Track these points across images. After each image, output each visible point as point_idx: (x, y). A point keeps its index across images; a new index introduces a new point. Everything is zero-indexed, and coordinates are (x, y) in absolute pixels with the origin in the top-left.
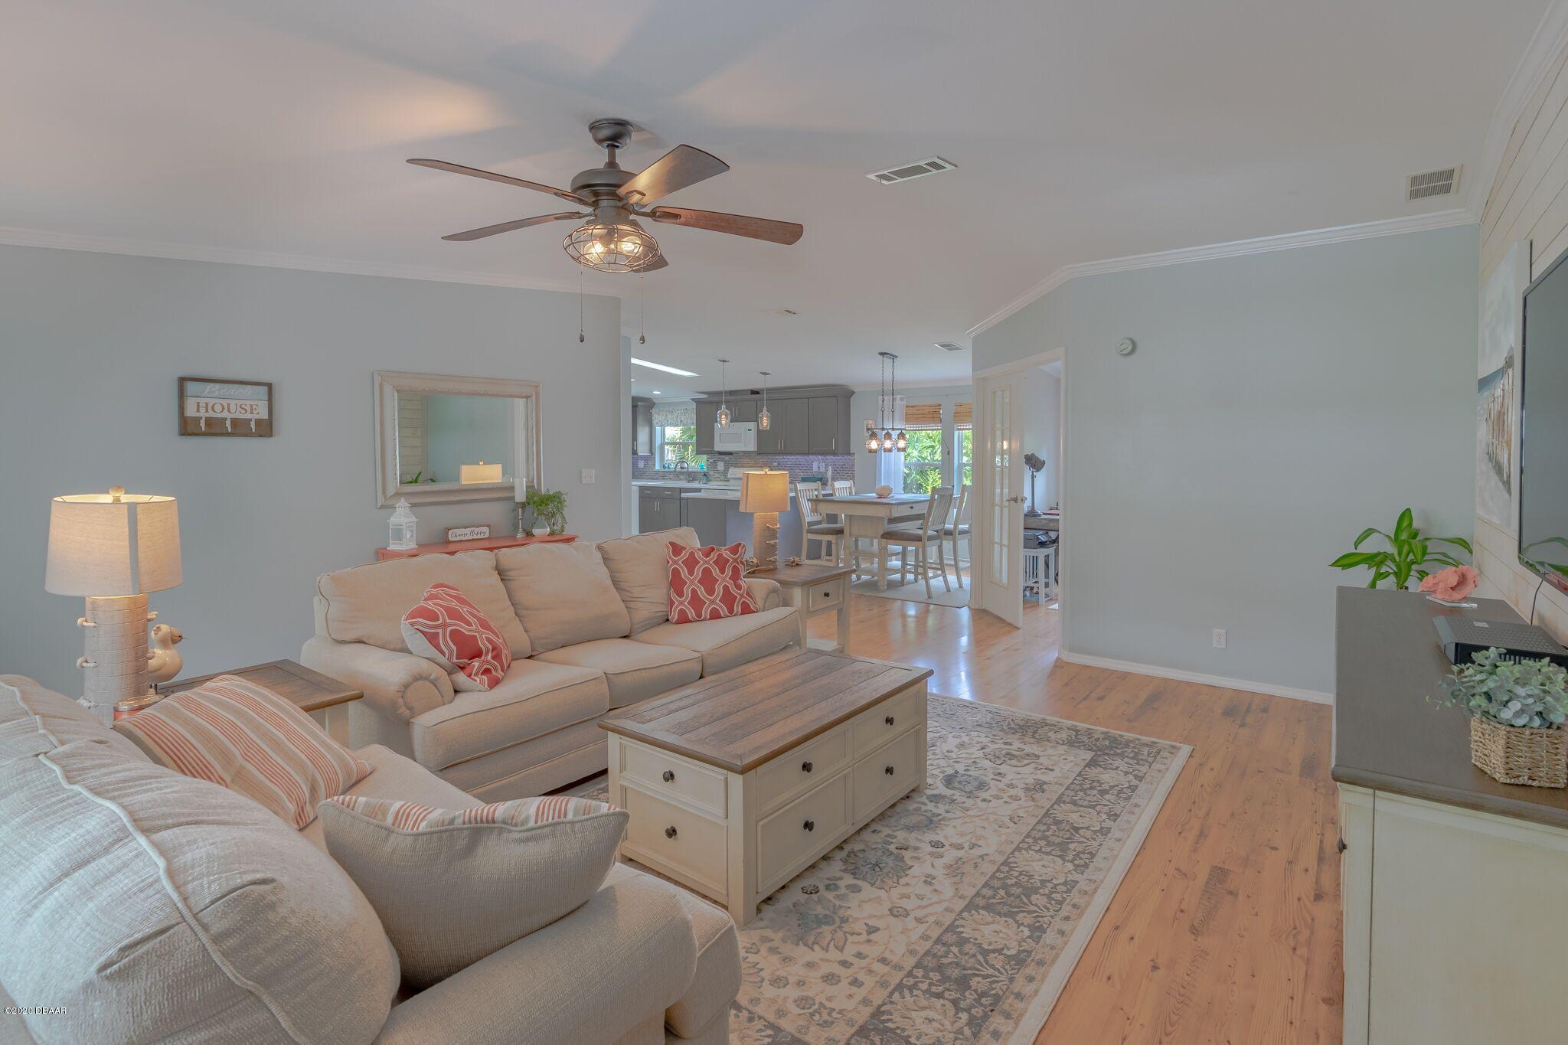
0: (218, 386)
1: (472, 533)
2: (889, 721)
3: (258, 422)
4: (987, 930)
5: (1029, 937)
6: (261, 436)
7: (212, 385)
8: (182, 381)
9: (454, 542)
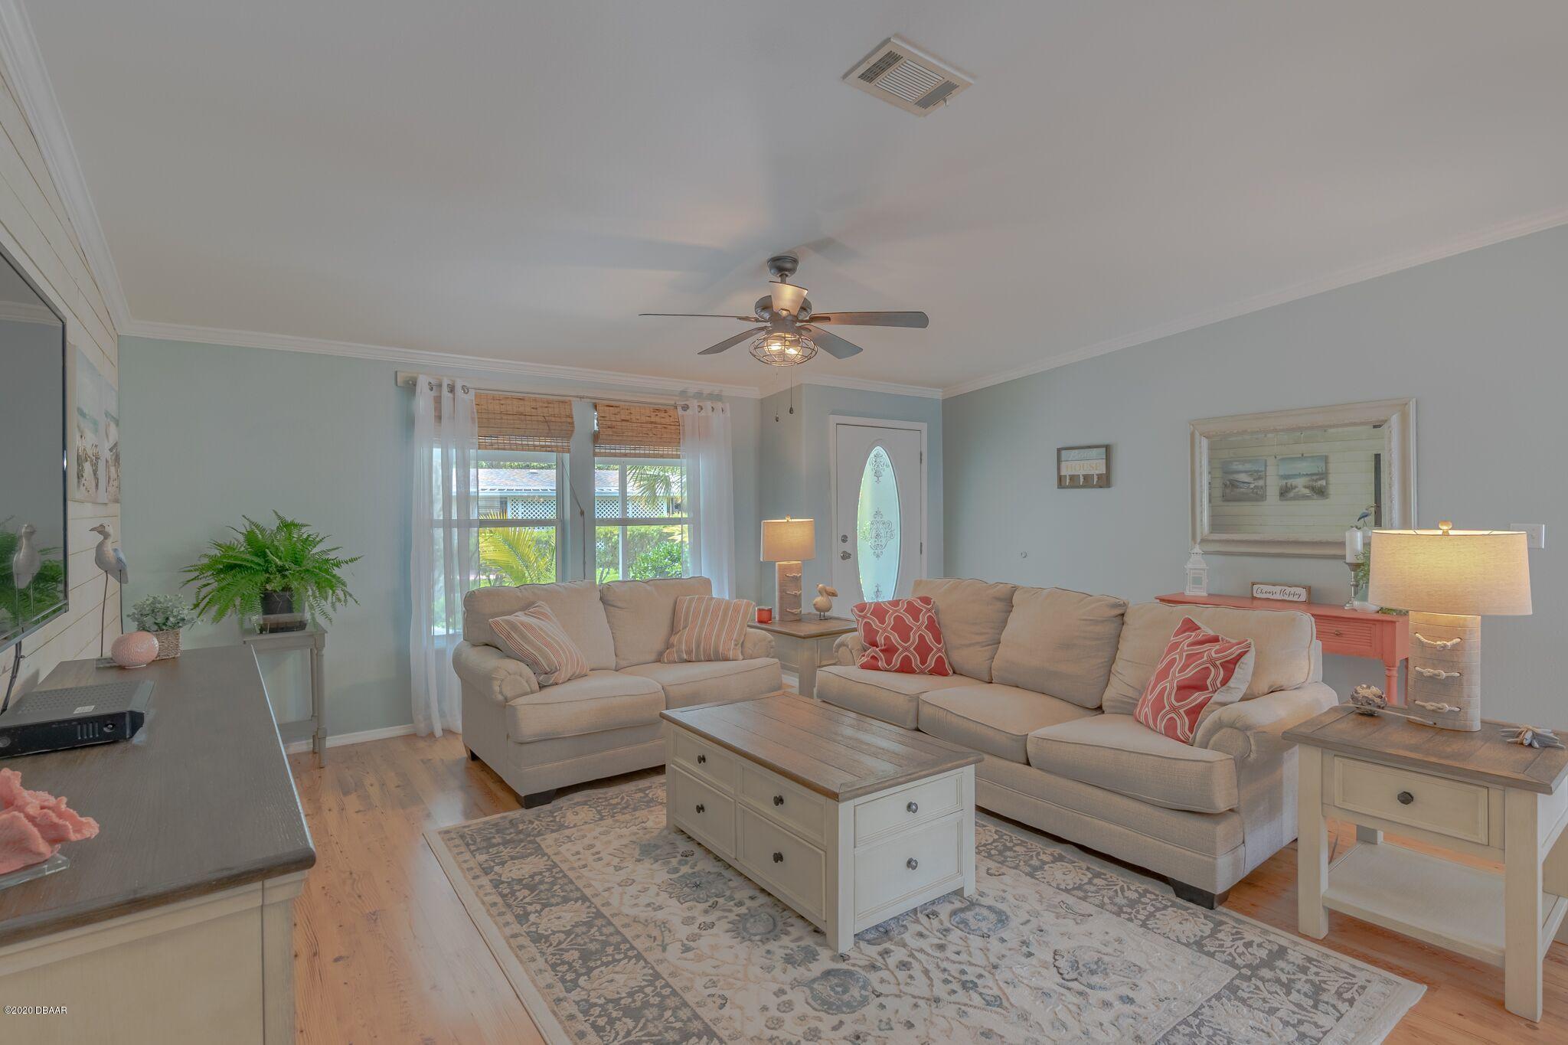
0: (1076, 451)
1: (1283, 592)
2: (779, 801)
3: (1100, 476)
4: (568, 916)
5: (537, 930)
6: (1101, 487)
7: (1074, 451)
8: (1059, 451)
9: (1259, 599)
